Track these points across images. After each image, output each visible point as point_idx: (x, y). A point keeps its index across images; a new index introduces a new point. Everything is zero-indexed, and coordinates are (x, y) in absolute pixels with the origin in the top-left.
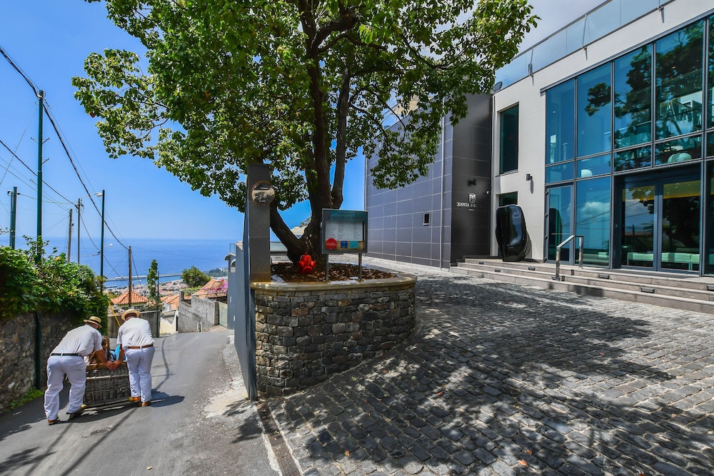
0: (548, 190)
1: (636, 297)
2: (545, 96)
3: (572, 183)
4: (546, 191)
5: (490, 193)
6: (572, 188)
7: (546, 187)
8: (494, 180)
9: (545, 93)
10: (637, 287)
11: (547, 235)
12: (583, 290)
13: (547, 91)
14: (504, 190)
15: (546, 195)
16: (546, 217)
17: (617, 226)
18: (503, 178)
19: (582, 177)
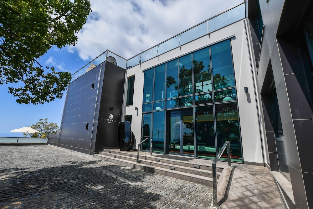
0: (143, 115)
1: (167, 173)
2: (144, 73)
3: (151, 113)
4: (142, 115)
5: (121, 115)
6: (152, 115)
7: (143, 114)
8: (124, 108)
9: (144, 72)
10: (169, 167)
11: (142, 137)
12: (147, 169)
13: (145, 71)
14: (127, 114)
15: (142, 117)
16: (142, 128)
17: (167, 133)
18: (127, 108)
19: (156, 110)
